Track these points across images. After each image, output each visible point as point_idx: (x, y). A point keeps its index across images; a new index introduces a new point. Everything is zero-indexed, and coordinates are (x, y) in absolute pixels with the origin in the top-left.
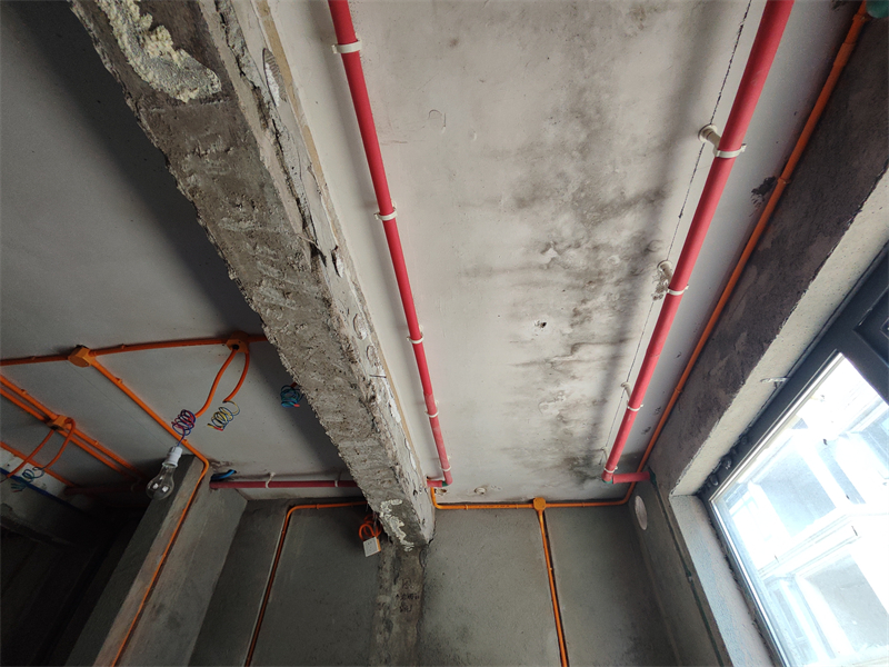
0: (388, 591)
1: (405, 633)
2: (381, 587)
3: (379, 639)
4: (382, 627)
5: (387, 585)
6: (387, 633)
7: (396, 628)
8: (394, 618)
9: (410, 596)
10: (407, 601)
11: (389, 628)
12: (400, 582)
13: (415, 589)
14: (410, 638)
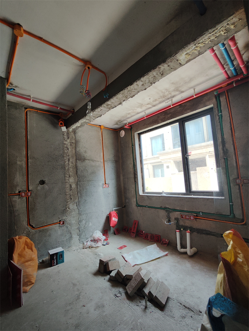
0: (66, 141)
1: (72, 151)
2: (64, 140)
3: (66, 151)
4: (66, 149)
5: (66, 139)
6: (68, 151)
7: (70, 149)
8: (69, 147)
9: (72, 143)
10: (72, 144)
11: (68, 149)
12: (69, 139)
13: (74, 141)
14: (73, 152)
